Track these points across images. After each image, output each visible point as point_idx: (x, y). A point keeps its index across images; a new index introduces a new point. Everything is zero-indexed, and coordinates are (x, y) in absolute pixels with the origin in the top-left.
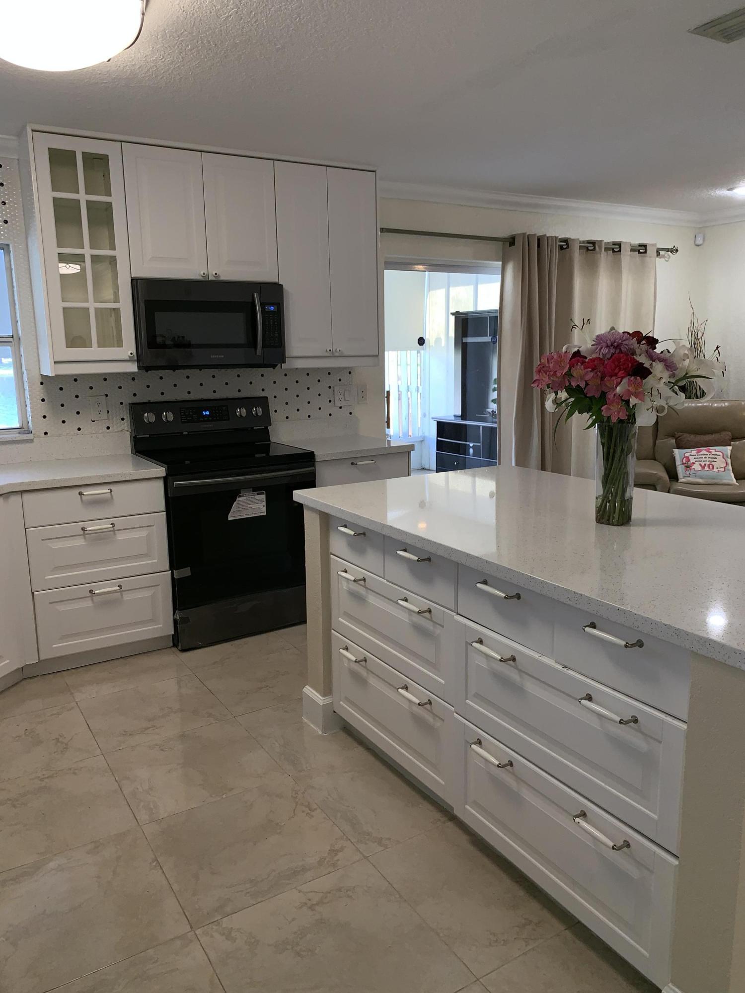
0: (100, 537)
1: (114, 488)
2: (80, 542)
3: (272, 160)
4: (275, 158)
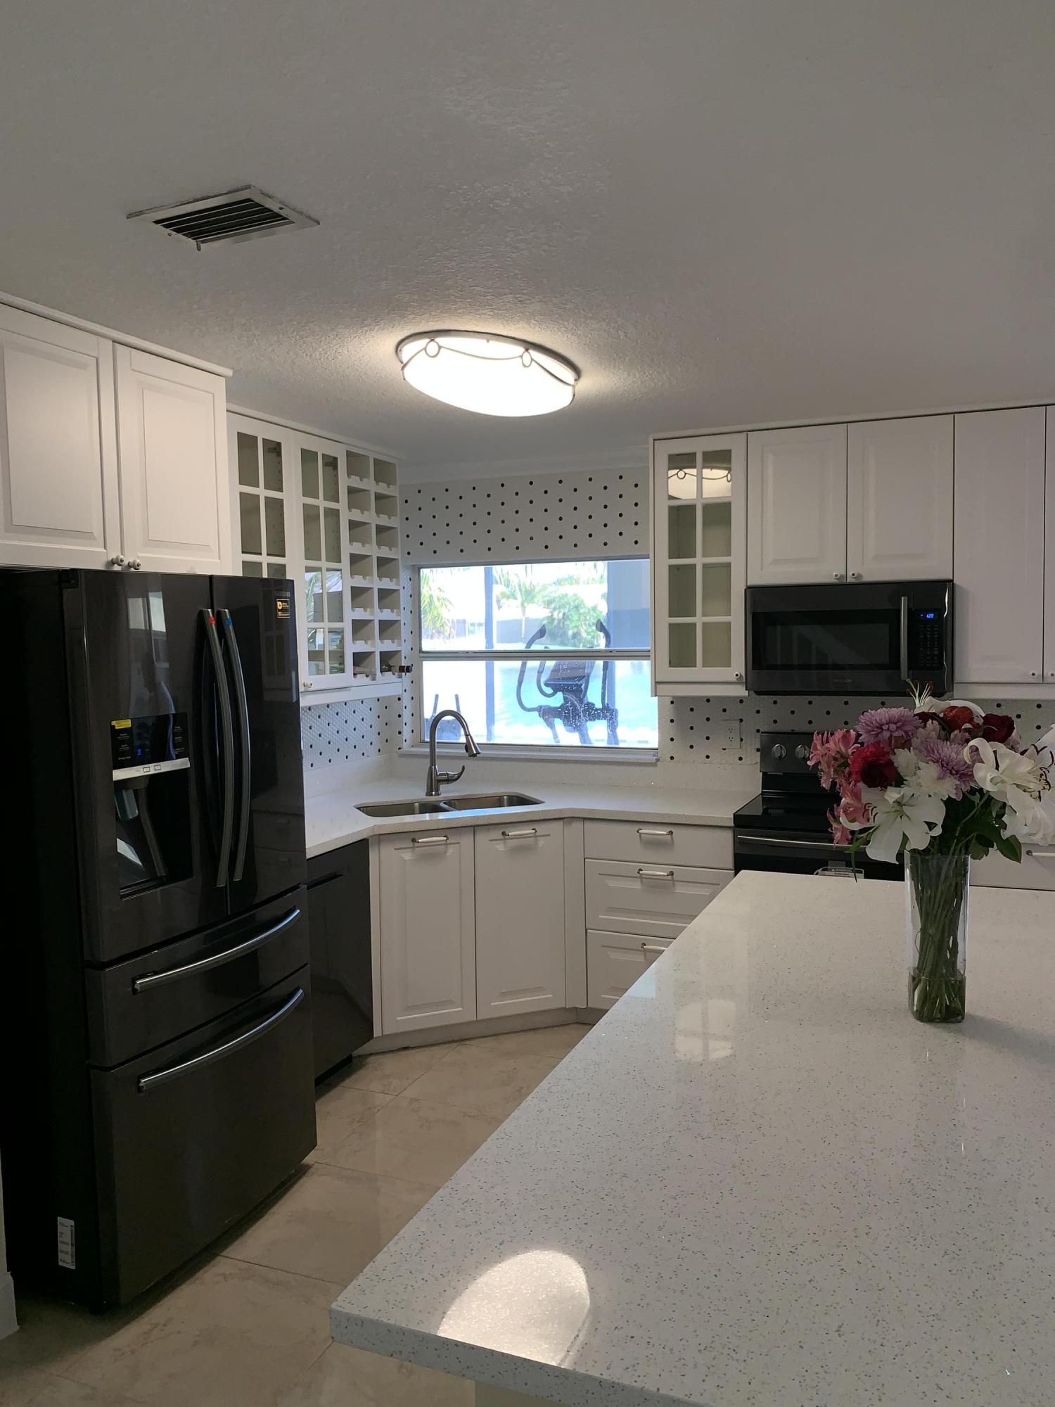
0: (655, 885)
1: (675, 830)
2: (637, 885)
3: (952, 413)
4: (956, 410)
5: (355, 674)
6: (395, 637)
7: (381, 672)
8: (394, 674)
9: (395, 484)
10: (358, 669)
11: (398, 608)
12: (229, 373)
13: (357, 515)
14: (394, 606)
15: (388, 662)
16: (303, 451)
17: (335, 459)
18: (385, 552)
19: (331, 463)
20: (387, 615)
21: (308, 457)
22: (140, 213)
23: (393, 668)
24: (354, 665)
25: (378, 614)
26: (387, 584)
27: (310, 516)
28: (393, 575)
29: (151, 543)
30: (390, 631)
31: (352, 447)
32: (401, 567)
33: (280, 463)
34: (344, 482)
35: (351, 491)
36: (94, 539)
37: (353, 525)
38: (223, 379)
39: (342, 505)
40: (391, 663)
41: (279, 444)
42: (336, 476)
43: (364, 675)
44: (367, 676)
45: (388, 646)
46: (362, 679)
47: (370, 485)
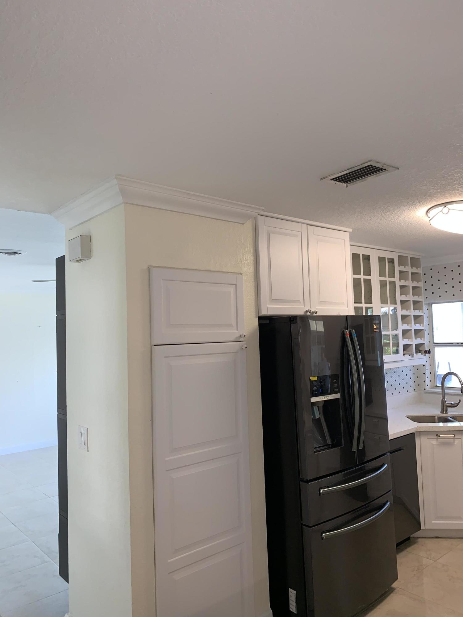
5: (404, 355)
6: (422, 337)
7: (416, 353)
8: (422, 354)
9: (420, 267)
10: (405, 352)
11: (423, 323)
12: (351, 230)
13: (403, 283)
14: (421, 323)
15: (419, 348)
16: (379, 258)
17: (393, 260)
18: (416, 298)
19: (391, 261)
20: (418, 327)
21: (381, 260)
22: (326, 177)
23: (421, 352)
24: (403, 350)
25: (415, 327)
26: (417, 312)
27: (383, 285)
28: (420, 309)
29: (321, 303)
30: (419, 334)
31: (400, 253)
32: (424, 305)
33: (370, 264)
34: (397, 268)
35: (400, 272)
36: (300, 303)
37: (402, 287)
38: (349, 233)
39: (397, 279)
40: (420, 349)
41: (369, 256)
42: (394, 267)
43: (408, 355)
44: (409, 355)
45: (419, 341)
46: (407, 356)
47: (409, 269)
